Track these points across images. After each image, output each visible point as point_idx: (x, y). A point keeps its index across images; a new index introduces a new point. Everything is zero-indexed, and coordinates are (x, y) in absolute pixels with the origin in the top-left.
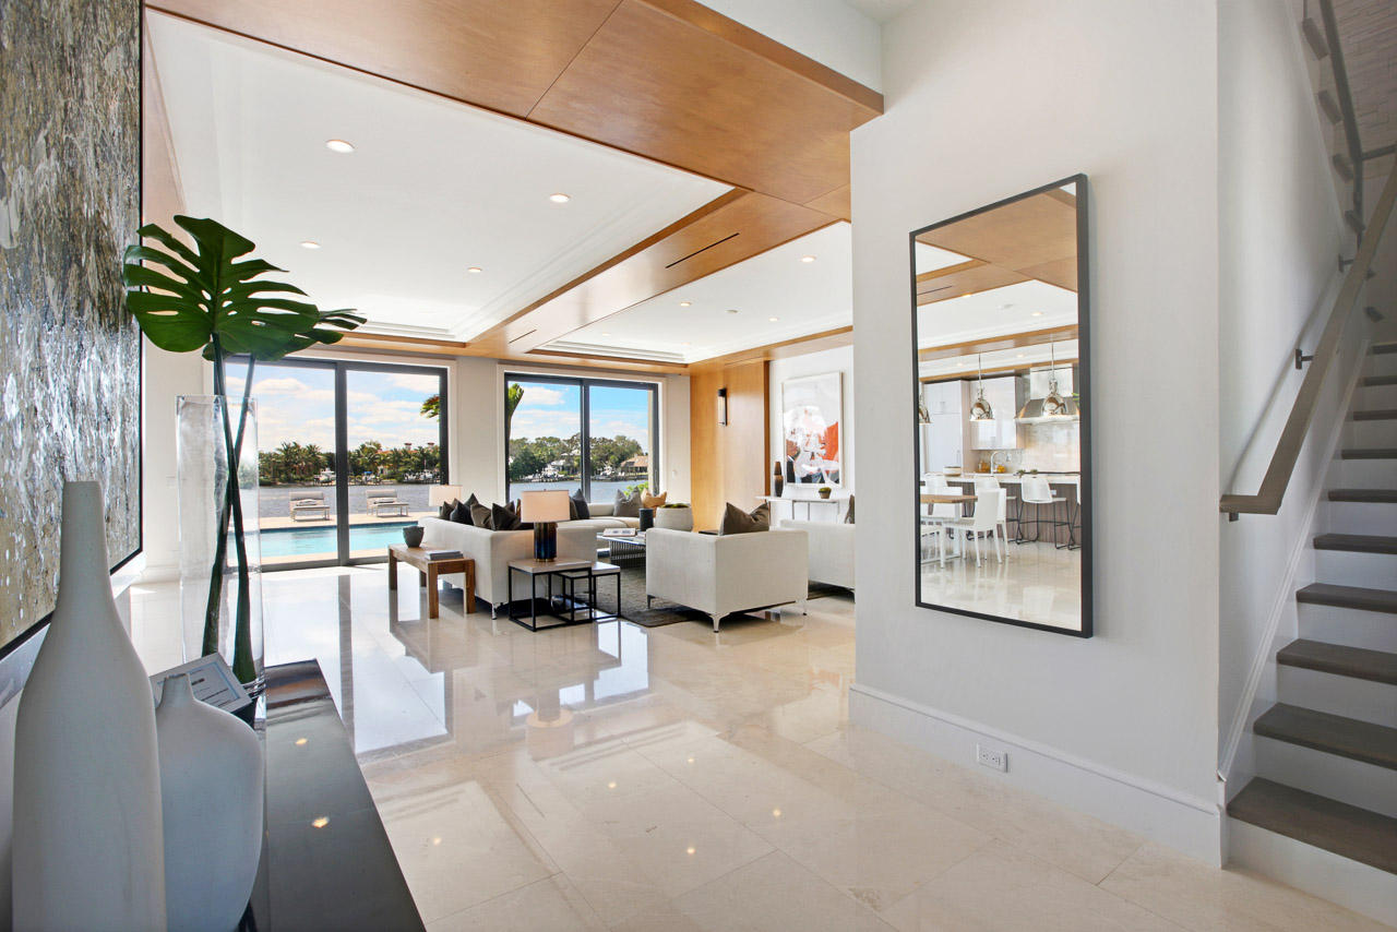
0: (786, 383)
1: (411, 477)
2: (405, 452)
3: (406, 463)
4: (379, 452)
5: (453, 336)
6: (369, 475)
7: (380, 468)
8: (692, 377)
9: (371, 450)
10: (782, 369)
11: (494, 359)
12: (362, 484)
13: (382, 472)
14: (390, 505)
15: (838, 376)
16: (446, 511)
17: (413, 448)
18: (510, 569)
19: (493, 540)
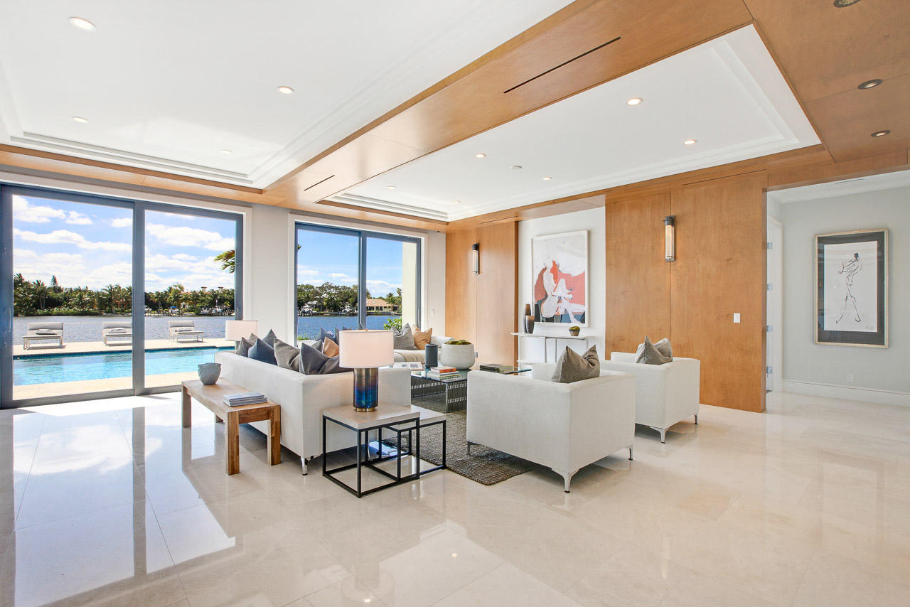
0: (536, 239)
1: (205, 311)
2: (201, 293)
3: (202, 301)
4: (182, 292)
5: (251, 182)
6: (173, 308)
7: (182, 304)
8: (447, 235)
9: (177, 292)
10: (531, 228)
11: (287, 209)
12: (169, 315)
13: (184, 307)
14: (188, 333)
15: (585, 233)
16: (244, 347)
17: (207, 290)
18: (325, 418)
19: (306, 385)
